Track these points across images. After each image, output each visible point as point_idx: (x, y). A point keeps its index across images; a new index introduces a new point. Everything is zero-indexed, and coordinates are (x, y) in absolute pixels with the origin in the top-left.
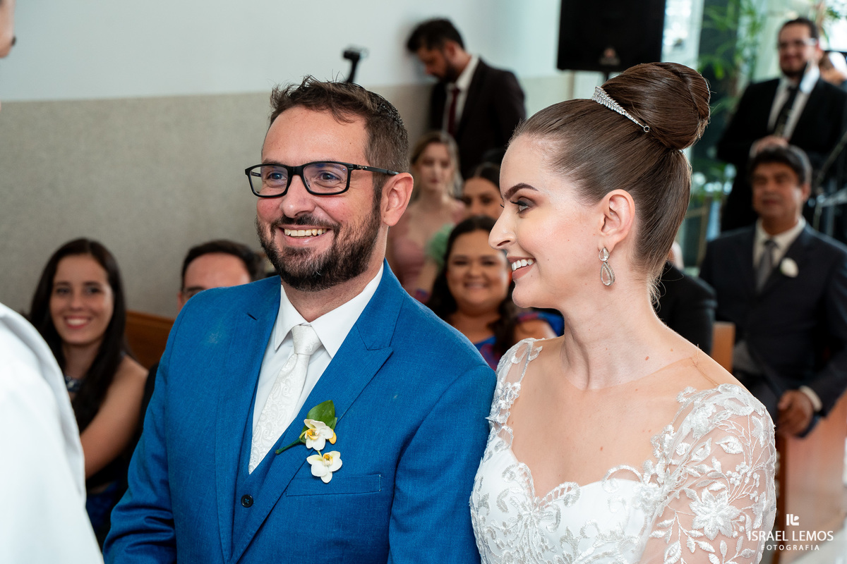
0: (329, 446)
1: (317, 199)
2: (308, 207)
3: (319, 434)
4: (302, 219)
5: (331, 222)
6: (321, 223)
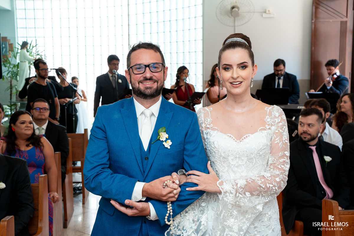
0: (167, 139)
1: (153, 74)
3: (164, 136)
5: (157, 80)
6: (154, 80)
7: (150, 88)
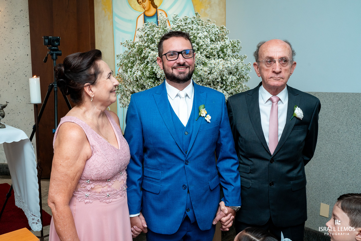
5: (189, 65)
6: (187, 66)
7: (184, 73)
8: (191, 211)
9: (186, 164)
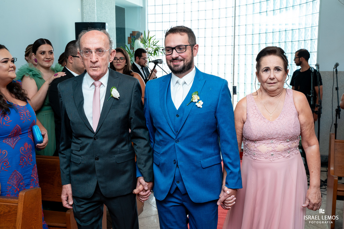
0: (198, 100)
1: (180, 54)
2: (178, 56)
3: (196, 98)
4: (176, 59)
7: (179, 65)
8: (180, 183)
9: (176, 142)
